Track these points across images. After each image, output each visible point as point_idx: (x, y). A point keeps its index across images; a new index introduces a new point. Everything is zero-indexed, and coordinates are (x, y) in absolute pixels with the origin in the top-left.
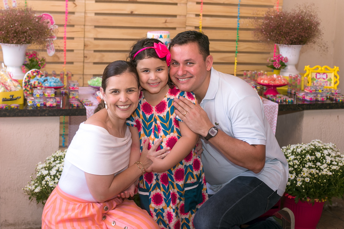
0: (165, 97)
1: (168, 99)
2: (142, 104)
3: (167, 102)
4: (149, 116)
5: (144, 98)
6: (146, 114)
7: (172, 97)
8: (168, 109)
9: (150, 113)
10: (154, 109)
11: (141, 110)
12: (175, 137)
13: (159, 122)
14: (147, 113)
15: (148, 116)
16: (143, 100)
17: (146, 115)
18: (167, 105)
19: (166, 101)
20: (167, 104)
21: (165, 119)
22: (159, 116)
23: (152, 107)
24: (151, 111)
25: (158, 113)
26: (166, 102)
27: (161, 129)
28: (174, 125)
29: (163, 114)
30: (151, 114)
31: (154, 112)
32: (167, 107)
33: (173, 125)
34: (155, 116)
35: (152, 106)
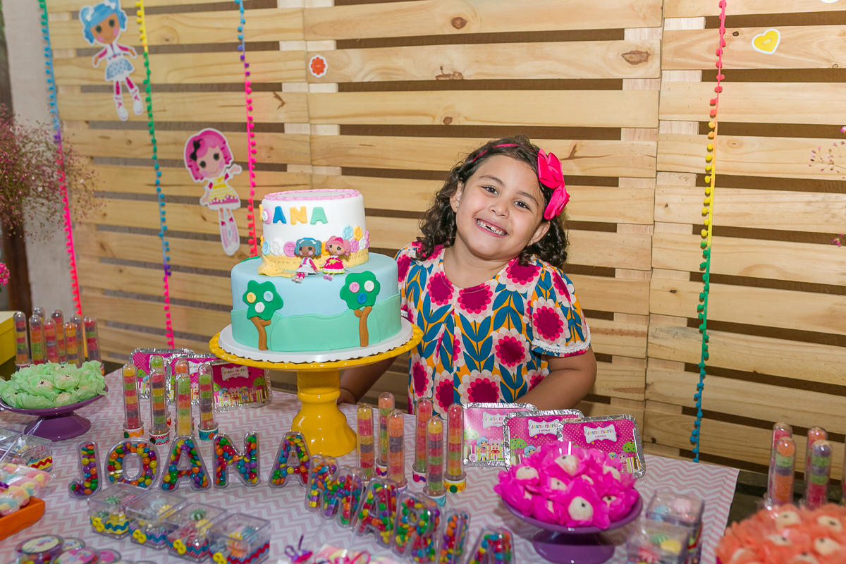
0: (494, 278)
1: (500, 287)
2: (433, 275)
3: (494, 293)
4: (439, 307)
5: (441, 261)
6: (433, 302)
7: (512, 286)
8: (489, 312)
9: (442, 301)
10: (456, 295)
11: (426, 290)
12: (494, 383)
13: (458, 331)
14: (437, 300)
15: (434, 307)
16: (439, 265)
17: (431, 303)
18: (493, 302)
19: (492, 289)
20: (493, 298)
21: (476, 330)
22: (462, 317)
23: (453, 288)
24: (447, 298)
25: (462, 307)
26: (491, 294)
27: (462, 351)
28: (495, 356)
29: (475, 319)
30: (443, 305)
31: (454, 302)
32: (490, 306)
33: (493, 355)
34: (453, 312)
35: (452, 285)
